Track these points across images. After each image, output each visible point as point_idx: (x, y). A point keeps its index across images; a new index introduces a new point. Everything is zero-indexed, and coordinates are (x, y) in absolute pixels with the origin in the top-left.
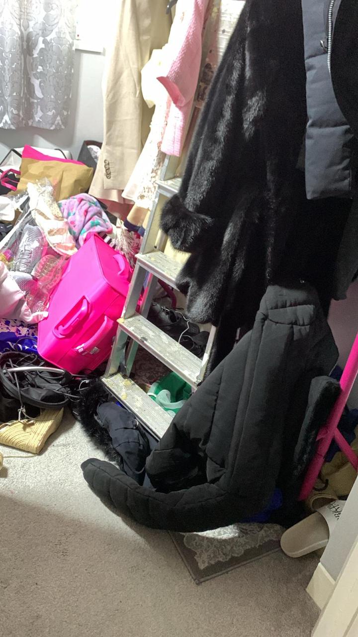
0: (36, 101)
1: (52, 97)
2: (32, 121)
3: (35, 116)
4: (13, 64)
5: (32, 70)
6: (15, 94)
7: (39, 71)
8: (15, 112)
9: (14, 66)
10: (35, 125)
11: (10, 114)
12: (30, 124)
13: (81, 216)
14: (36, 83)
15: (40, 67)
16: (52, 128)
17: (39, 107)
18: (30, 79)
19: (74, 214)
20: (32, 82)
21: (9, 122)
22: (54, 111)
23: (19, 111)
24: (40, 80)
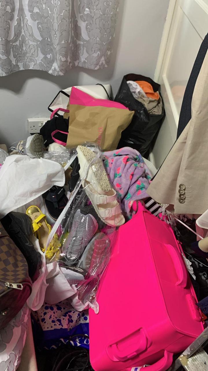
0: (82, 43)
1: (98, 39)
2: (78, 61)
3: (81, 57)
4: (61, 12)
5: (80, 13)
6: (63, 42)
7: (86, 13)
8: (63, 59)
9: (62, 14)
10: (80, 65)
11: (58, 62)
12: (76, 64)
13: (127, 180)
14: (82, 25)
15: (87, 9)
16: (96, 69)
17: (85, 48)
18: (77, 21)
19: (120, 176)
20: (79, 25)
21: (58, 69)
22: (99, 52)
23: (67, 58)
24: (86, 22)
